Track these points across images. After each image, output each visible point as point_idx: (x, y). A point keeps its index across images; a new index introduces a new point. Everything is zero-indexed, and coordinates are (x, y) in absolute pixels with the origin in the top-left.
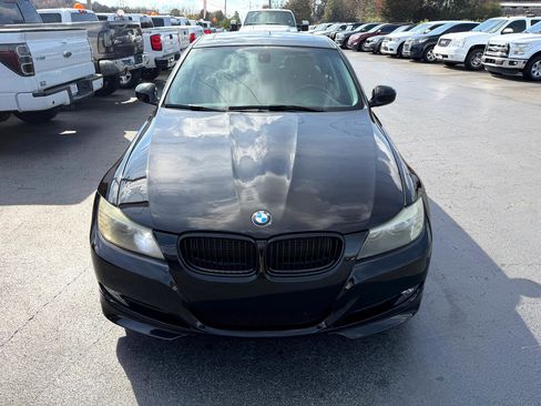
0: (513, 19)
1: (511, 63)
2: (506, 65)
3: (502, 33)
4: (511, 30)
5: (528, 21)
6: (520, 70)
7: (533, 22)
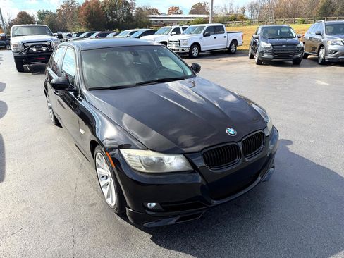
0: (173, 27)
1: (183, 50)
2: (180, 51)
3: (171, 35)
4: (174, 33)
5: (181, 28)
6: (187, 53)
7: (184, 29)
